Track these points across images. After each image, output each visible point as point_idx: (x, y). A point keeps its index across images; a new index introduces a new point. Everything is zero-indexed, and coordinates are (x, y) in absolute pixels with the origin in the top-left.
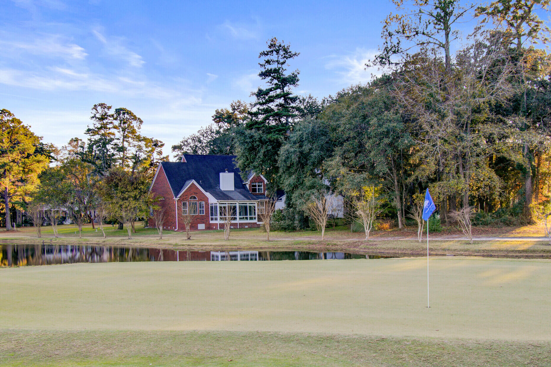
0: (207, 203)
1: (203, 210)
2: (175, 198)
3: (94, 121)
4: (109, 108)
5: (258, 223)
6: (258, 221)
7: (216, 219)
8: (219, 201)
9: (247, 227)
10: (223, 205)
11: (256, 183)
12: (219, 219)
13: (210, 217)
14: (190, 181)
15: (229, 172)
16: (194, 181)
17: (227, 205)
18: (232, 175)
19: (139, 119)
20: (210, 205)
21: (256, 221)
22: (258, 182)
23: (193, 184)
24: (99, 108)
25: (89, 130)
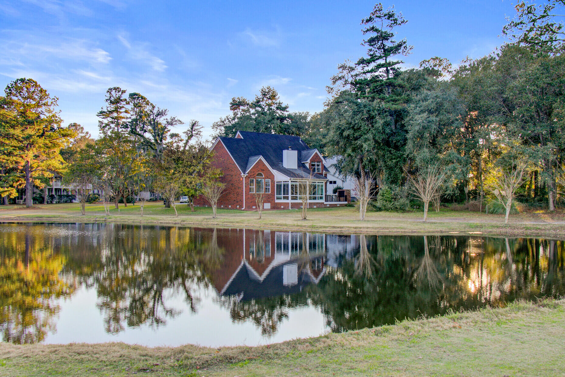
0: (273, 182)
1: (269, 188)
2: (242, 174)
3: (107, 104)
4: (124, 92)
5: (325, 203)
6: (326, 201)
7: (287, 198)
8: (292, 178)
9: (315, 207)
10: (294, 183)
11: (315, 162)
12: (290, 198)
13: (276, 196)
14: (258, 157)
15: (292, 150)
16: (261, 158)
17: (298, 184)
18: (296, 152)
19: (151, 104)
20: (276, 183)
21: (323, 201)
22: (317, 162)
23: (260, 160)
24: (113, 92)
25: (102, 113)
